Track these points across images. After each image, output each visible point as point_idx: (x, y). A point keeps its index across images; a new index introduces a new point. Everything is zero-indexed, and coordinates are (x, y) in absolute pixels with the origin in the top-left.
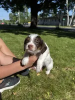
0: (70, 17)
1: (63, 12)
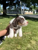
0: (23, 10)
1: (19, 7)
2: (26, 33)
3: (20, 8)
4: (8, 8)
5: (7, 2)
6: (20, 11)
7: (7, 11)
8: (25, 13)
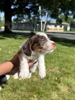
0: (43, 23)
1: (37, 18)
2: (50, 70)
3: (39, 19)
4: (14, 19)
5: (12, 7)
6: (38, 25)
7: (13, 24)
8: (48, 29)
